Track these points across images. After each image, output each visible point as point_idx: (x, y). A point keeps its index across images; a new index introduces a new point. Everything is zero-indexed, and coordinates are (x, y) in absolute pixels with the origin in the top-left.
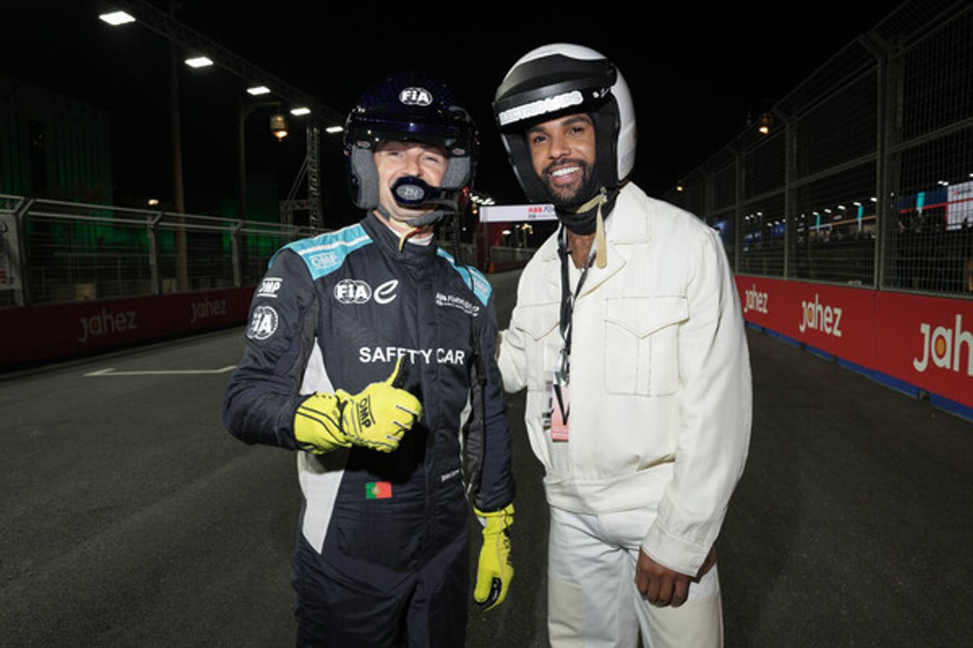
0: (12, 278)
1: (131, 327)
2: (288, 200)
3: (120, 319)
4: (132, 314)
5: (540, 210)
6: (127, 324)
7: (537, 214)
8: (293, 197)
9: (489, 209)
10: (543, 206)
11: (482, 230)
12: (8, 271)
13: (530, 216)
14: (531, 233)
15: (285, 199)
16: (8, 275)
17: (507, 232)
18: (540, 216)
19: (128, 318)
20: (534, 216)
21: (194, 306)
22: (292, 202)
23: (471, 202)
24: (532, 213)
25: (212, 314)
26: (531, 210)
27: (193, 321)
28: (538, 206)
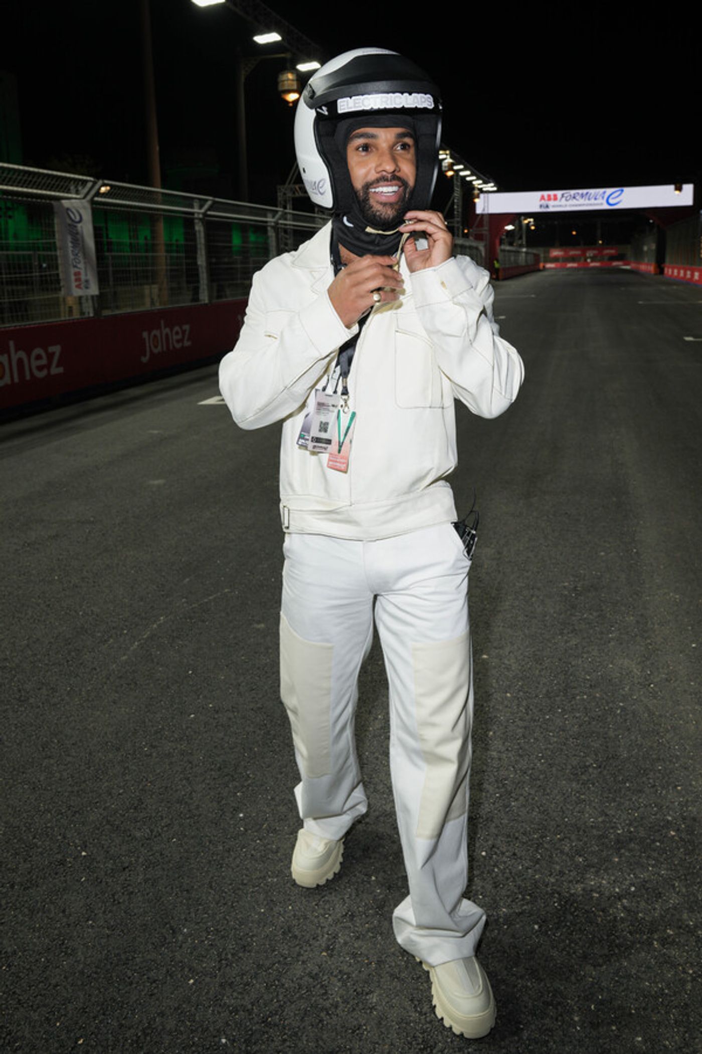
0: (87, 281)
1: (55, 370)
2: (286, 186)
3: (39, 357)
4: (56, 349)
5: (555, 198)
6: (48, 366)
7: (551, 203)
8: (292, 182)
9: (491, 195)
10: (559, 193)
11: (481, 224)
12: (82, 272)
13: (541, 206)
14: (533, 228)
15: (284, 183)
16: (83, 277)
17: (510, 228)
18: (553, 206)
19: (50, 356)
20: (547, 206)
21: (145, 335)
22: (292, 186)
23: (473, 188)
24: (543, 202)
25: (171, 347)
26: (543, 198)
27: (145, 360)
28: (552, 193)
